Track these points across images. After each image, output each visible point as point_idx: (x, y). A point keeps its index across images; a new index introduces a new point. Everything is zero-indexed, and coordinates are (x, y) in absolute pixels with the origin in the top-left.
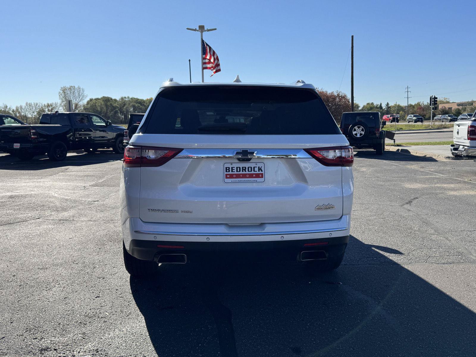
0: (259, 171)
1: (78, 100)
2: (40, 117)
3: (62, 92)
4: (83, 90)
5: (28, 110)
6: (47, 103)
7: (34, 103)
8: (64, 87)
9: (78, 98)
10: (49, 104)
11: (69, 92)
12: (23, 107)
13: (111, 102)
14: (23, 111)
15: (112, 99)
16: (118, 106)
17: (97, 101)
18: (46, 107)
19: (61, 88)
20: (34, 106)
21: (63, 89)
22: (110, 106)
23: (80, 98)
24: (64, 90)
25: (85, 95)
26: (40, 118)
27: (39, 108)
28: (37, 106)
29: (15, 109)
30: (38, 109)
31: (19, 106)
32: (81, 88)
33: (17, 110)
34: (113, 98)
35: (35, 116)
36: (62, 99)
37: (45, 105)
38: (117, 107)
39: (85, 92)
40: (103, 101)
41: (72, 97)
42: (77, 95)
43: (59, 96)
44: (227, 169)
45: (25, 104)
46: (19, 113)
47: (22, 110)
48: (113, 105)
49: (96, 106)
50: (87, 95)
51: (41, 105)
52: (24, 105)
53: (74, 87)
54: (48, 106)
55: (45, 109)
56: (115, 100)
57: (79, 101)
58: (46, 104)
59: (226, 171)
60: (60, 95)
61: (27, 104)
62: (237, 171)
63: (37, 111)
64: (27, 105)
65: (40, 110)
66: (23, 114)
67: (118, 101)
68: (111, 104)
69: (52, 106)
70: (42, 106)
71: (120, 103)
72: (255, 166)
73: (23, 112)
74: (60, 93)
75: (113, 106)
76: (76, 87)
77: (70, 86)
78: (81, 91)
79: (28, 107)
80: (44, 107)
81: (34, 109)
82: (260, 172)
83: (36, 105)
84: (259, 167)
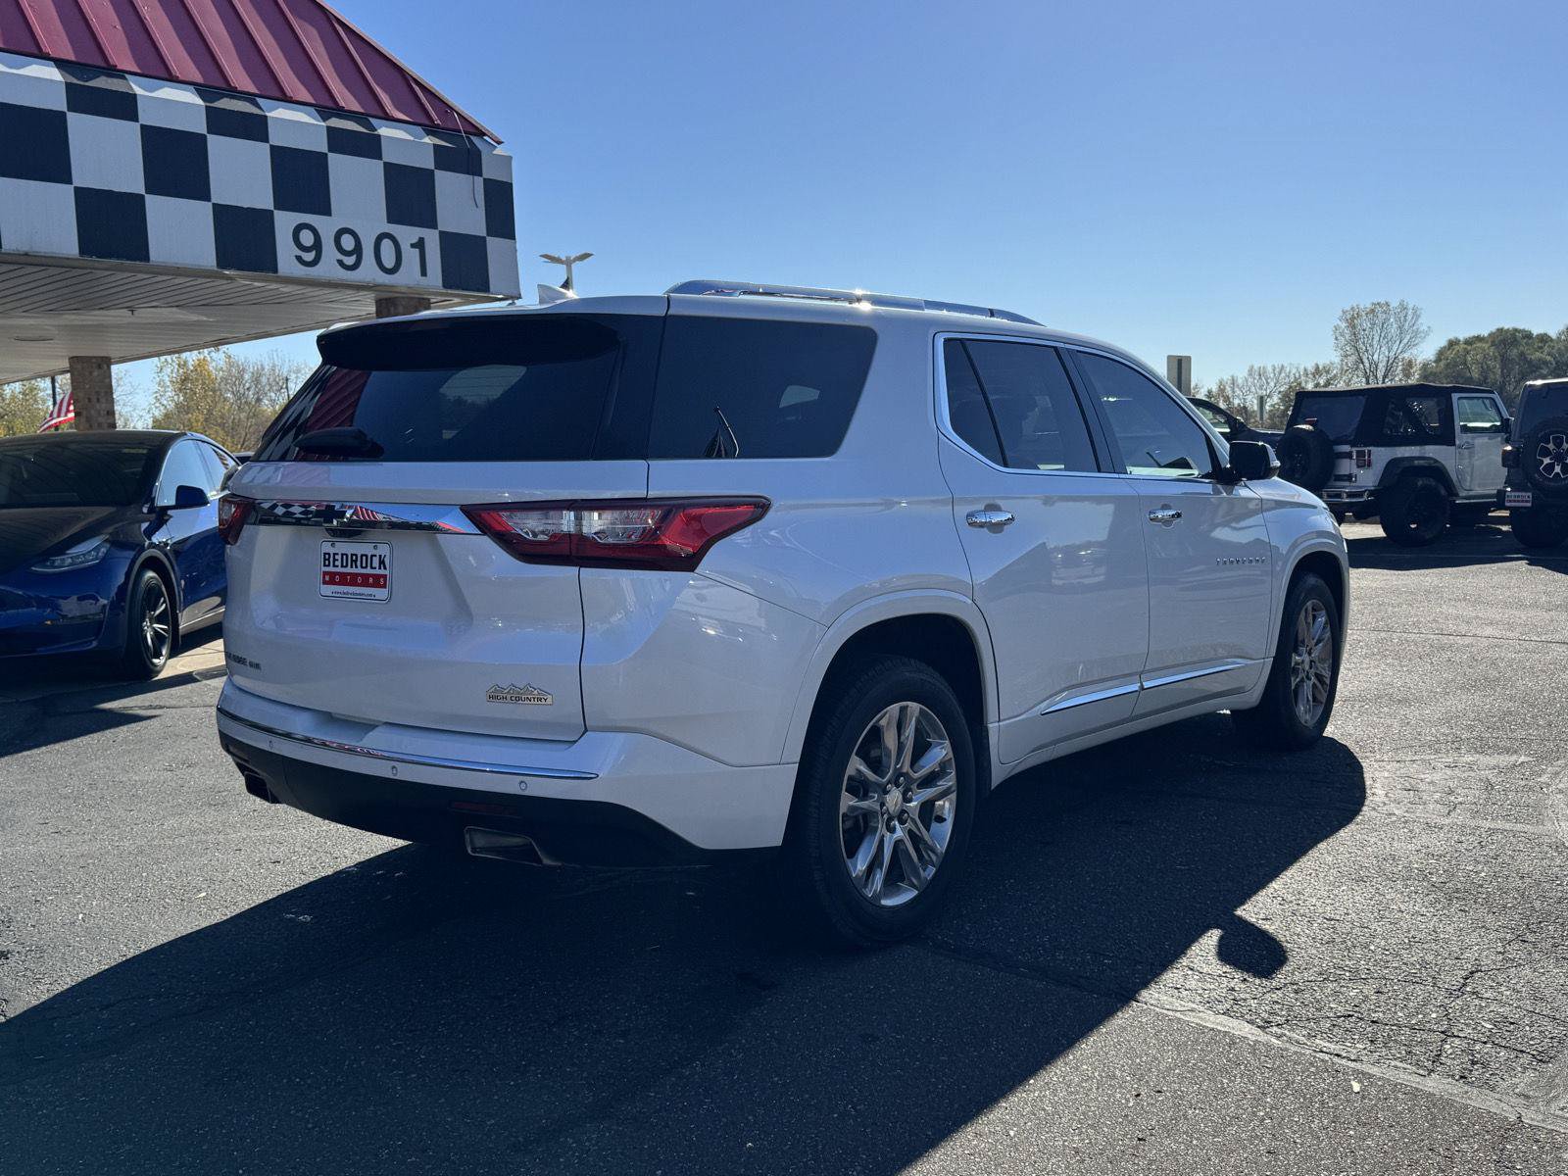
0: (380, 568)
1: (1395, 348)
2: (1287, 409)
3: (1343, 325)
4: (1416, 315)
5: (1253, 389)
6: (1313, 365)
7: (1274, 366)
8: (1352, 308)
9: (1398, 342)
10: (1321, 367)
11: (1367, 325)
12: (1240, 381)
13: (1521, 348)
14: (1238, 392)
15: (1528, 335)
16: (1549, 358)
17: (1469, 348)
18: (1310, 376)
19: (1344, 312)
20: (1272, 375)
21: (1349, 317)
22: (1517, 360)
23: (1405, 341)
24: (1352, 320)
25: (1421, 329)
26: (1290, 413)
27: (1287, 380)
28: (1283, 375)
29: (1215, 389)
30: (1285, 384)
31: (1226, 377)
32: (1411, 306)
33: (1222, 390)
34: (1535, 332)
35: (1273, 406)
36: (1342, 349)
37: (1305, 370)
38: (1546, 363)
39: (1420, 321)
40: (1493, 344)
41: (1377, 338)
42: (1394, 330)
43: (1336, 339)
44: (327, 558)
45: (1246, 371)
46: (1227, 399)
47: (1236, 389)
48: (1529, 357)
49: (1465, 363)
50: (1429, 327)
51: (1294, 371)
52: (1241, 375)
53: (1387, 304)
54: (1317, 372)
55: (1306, 382)
56: (1544, 338)
57: (1399, 351)
58: (1311, 368)
59: (325, 565)
60: (1338, 335)
61: (1251, 371)
62: (342, 566)
63: (1280, 392)
64: (1250, 375)
65: (1291, 387)
66: (1236, 402)
67: (1552, 340)
68: (1522, 354)
69: (1327, 372)
70: (1297, 375)
71: (1559, 349)
72: (374, 552)
73: (1238, 396)
74: (1336, 328)
75: (1530, 362)
76: (1394, 304)
77: (1373, 304)
78: (1409, 318)
79: (1254, 379)
80: (1303, 378)
81: (1272, 384)
82: (382, 572)
83: (1280, 373)
84: (380, 556)
